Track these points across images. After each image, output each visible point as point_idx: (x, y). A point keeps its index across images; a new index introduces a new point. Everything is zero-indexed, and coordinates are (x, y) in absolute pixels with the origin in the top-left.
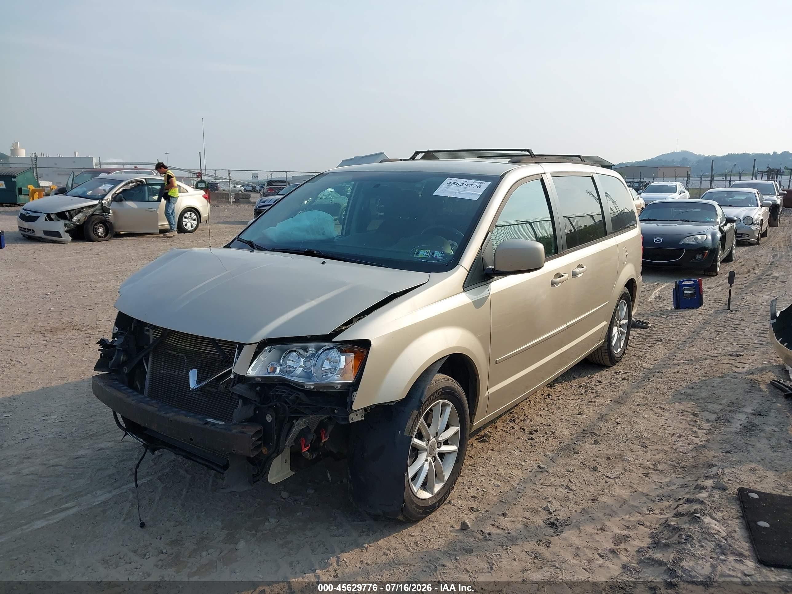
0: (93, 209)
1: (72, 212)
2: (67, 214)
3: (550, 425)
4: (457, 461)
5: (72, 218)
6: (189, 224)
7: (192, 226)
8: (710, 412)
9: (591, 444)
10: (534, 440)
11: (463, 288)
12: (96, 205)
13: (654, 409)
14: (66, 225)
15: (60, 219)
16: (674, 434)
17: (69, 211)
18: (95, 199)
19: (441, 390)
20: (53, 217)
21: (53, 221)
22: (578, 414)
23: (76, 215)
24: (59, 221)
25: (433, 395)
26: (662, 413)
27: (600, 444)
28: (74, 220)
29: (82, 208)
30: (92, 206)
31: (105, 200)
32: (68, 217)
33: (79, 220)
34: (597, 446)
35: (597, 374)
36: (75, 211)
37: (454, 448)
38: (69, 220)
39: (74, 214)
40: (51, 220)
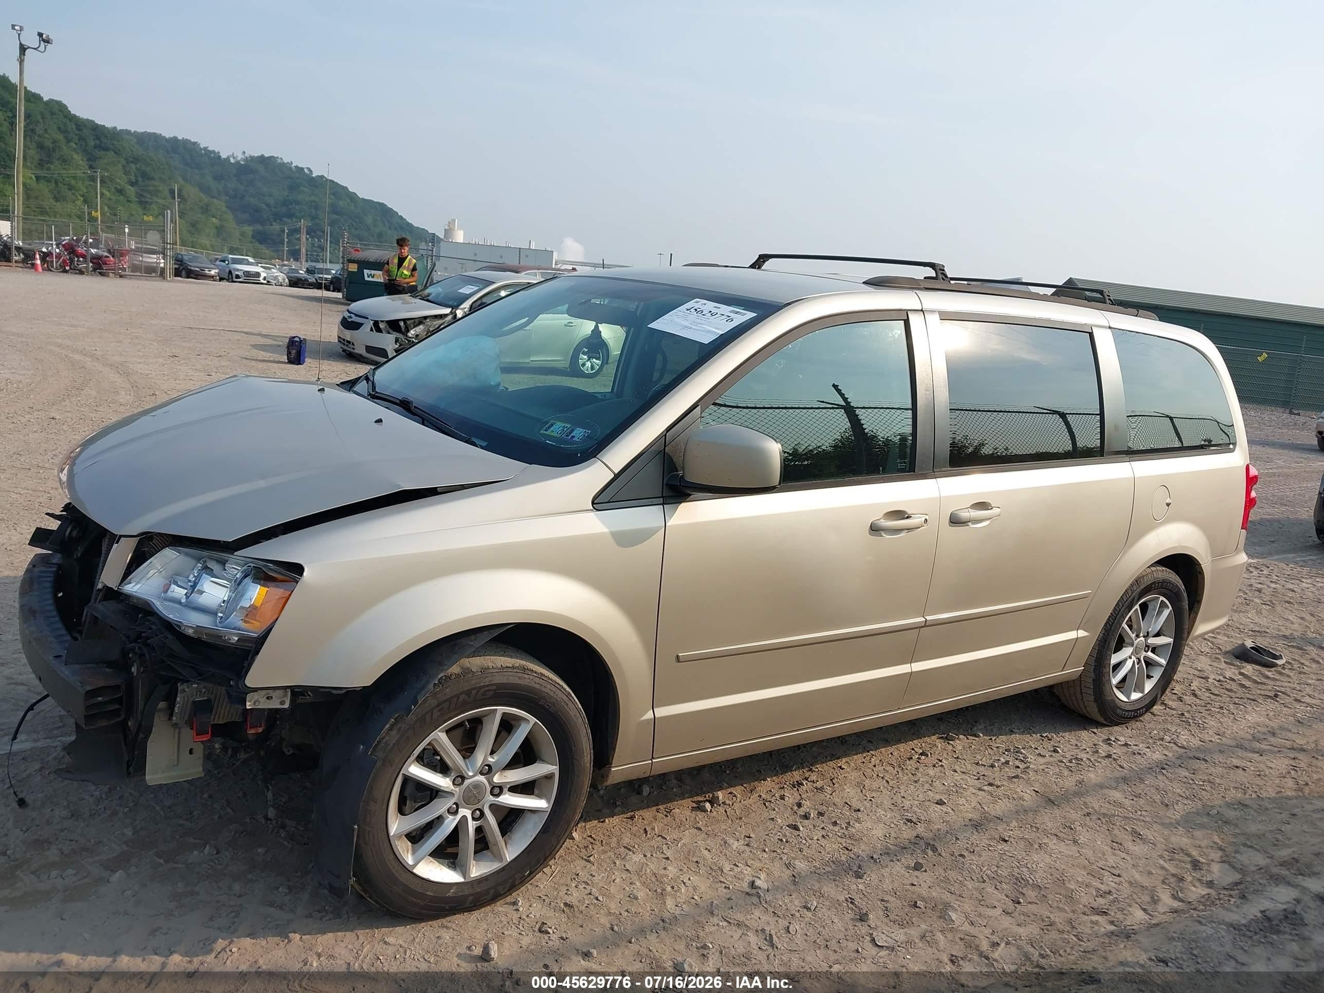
0: (441, 321)
1: (408, 322)
2: (402, 324)
3: (859, 810)
4: (545, 830)
5: (408, 331)
6: (588, 364)
7: (592, 368)
8: (1234, 867)
9: (908, 867)
10: (798, 830)
11: (593, 503)
12: (446, 315)
13: (1116, 832)
14: (397, 340)
15: (391, 331)
16: (1110, 892)
17: (405, 320)
18: (447, 306)
19: (494, 687)
20: (382, 326)
21: (381, 332)
22: (937, 803)
23: (415, 327)
24: (389, 333)
25: (468, 693)
26: (1129, 845)
27: (926, 871)
28: (410, 335)
29: (425, 318)
30: (441, 317)
31: (461, 309)
32: (403, 329)
33: (417, 336)
34: (917, 873)
35: (1067, 735)
36: (413, 321)
37: (540, 804)
38: (403, 334)
39: (412, 326)
40: (379, 330)
